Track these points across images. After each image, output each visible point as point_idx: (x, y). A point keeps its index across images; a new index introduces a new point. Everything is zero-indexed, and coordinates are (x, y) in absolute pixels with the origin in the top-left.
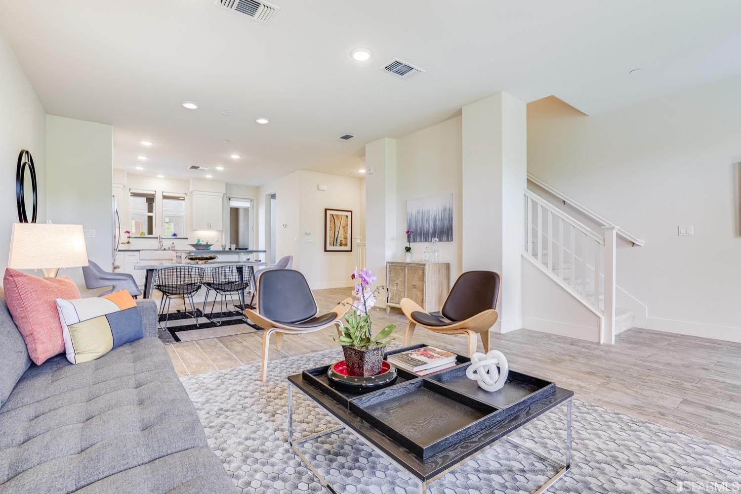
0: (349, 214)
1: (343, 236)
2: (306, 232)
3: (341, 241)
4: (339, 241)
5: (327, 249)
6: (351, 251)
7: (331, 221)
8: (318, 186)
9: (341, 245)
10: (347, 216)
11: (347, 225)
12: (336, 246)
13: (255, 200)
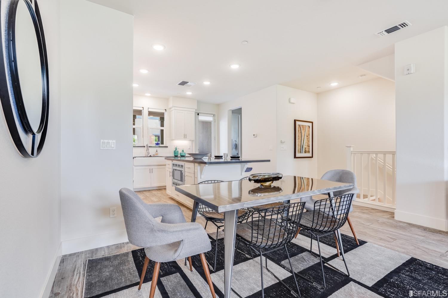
0: (310, 124)
1: (306, 144)
2: (281, 141)
3: (305, 148)
4: (304, 149)
5: (297, 156)
6: (312, 157)
7: (298, 131)
8: (289, 99)
9: (305, 152)
10: (309, 127)
11: (309, 135)
12: (302, 153)
13: (216, 115)
